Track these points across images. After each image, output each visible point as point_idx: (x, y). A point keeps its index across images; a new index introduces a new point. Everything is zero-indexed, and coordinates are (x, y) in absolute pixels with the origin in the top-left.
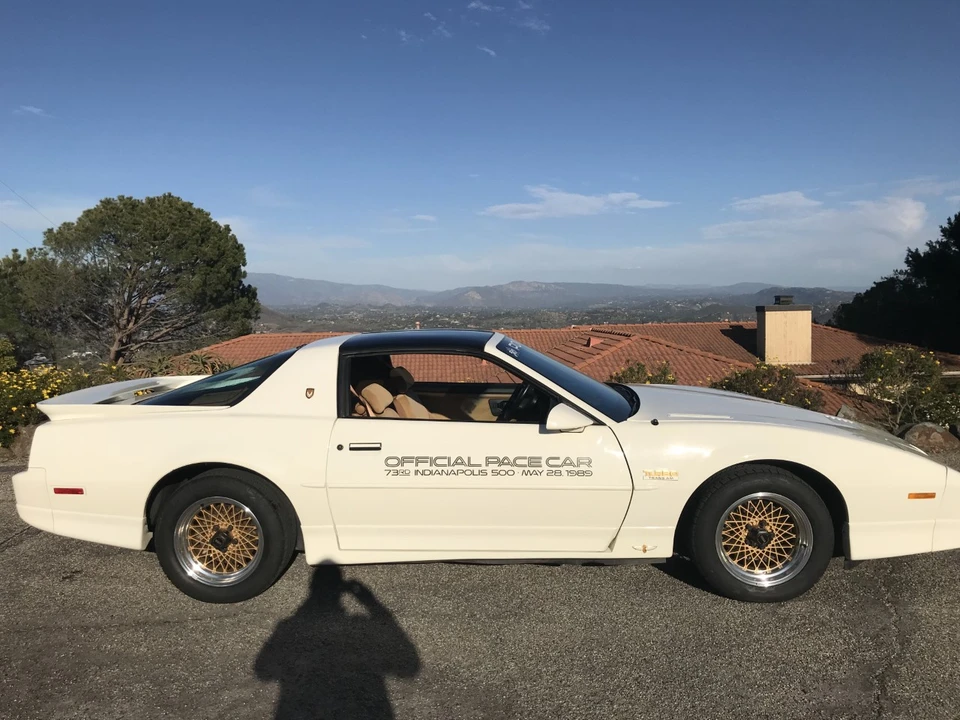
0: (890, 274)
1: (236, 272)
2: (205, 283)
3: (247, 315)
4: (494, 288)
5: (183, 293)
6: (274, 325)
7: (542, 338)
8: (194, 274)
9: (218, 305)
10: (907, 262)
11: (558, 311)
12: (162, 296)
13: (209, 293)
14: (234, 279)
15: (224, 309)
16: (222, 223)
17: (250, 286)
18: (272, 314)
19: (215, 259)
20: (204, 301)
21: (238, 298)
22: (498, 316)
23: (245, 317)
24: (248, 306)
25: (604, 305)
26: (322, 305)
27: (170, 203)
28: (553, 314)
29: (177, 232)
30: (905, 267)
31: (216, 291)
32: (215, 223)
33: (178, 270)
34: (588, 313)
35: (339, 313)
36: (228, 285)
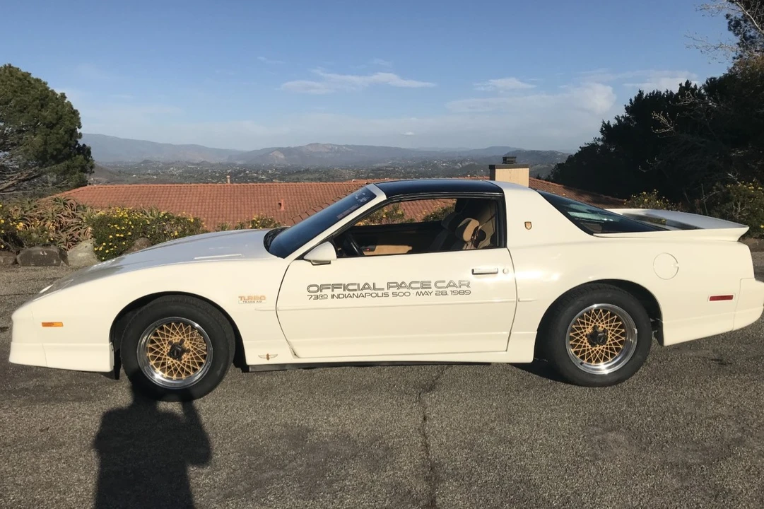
0: (591, 141)
1: (73, 134)
2: (46, 143)
3: (84, 170)
4: (295, 149)
5: (26, 151)
6: (104, 180)
7: (328, 189)
8: (35, 135)
9: (58, 162)
10: (602, 131)
11: (348, 168)
12: (6, 153)
13: (49, 151)
14: (71, 139)
15: (63, 165)
16: (58, 92)
17: (84, 145)
18: (102, 169)
19: (54, 122)
20: (44, 158)
21: (75, 156)
22: (299, 172)
23: (81, 171)
24: (85, 162)
25: (386, 165)
26: (146, 162)
27: (10, 72)
28: (344, 171)
29: (18, 99)
30: (601, 136)
31: (56, 150)
32: (52, 91)
33: (20, 131)
34: (373, 171)
35: (161, 169)
36: (66, 145)
